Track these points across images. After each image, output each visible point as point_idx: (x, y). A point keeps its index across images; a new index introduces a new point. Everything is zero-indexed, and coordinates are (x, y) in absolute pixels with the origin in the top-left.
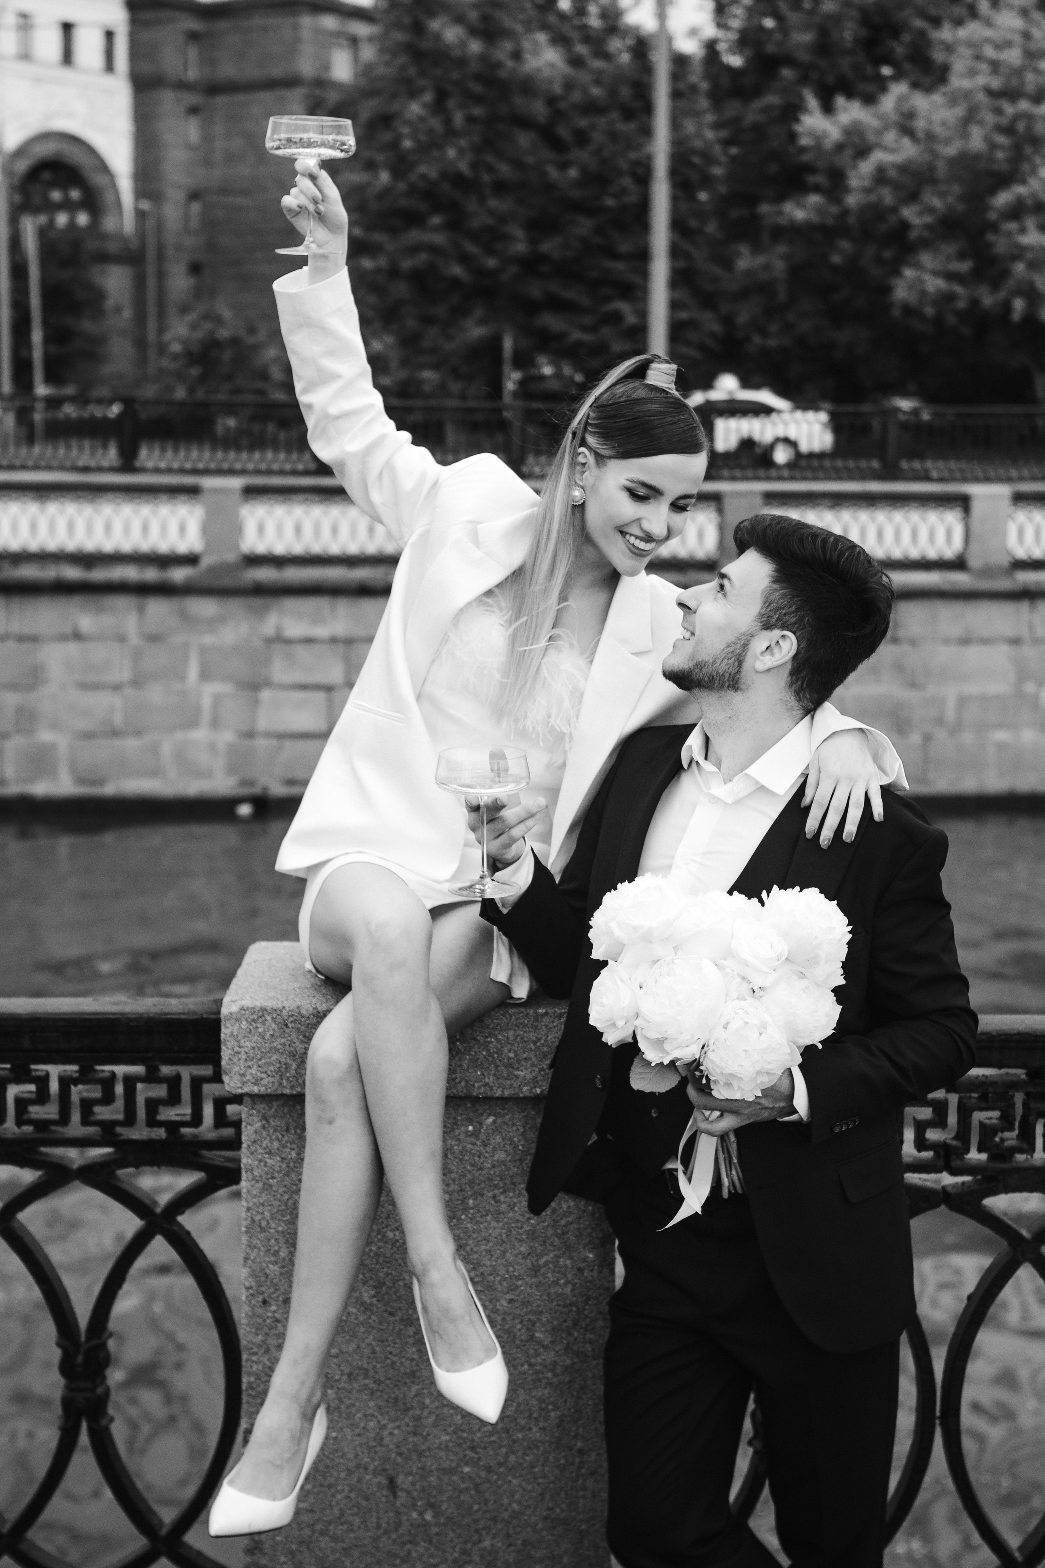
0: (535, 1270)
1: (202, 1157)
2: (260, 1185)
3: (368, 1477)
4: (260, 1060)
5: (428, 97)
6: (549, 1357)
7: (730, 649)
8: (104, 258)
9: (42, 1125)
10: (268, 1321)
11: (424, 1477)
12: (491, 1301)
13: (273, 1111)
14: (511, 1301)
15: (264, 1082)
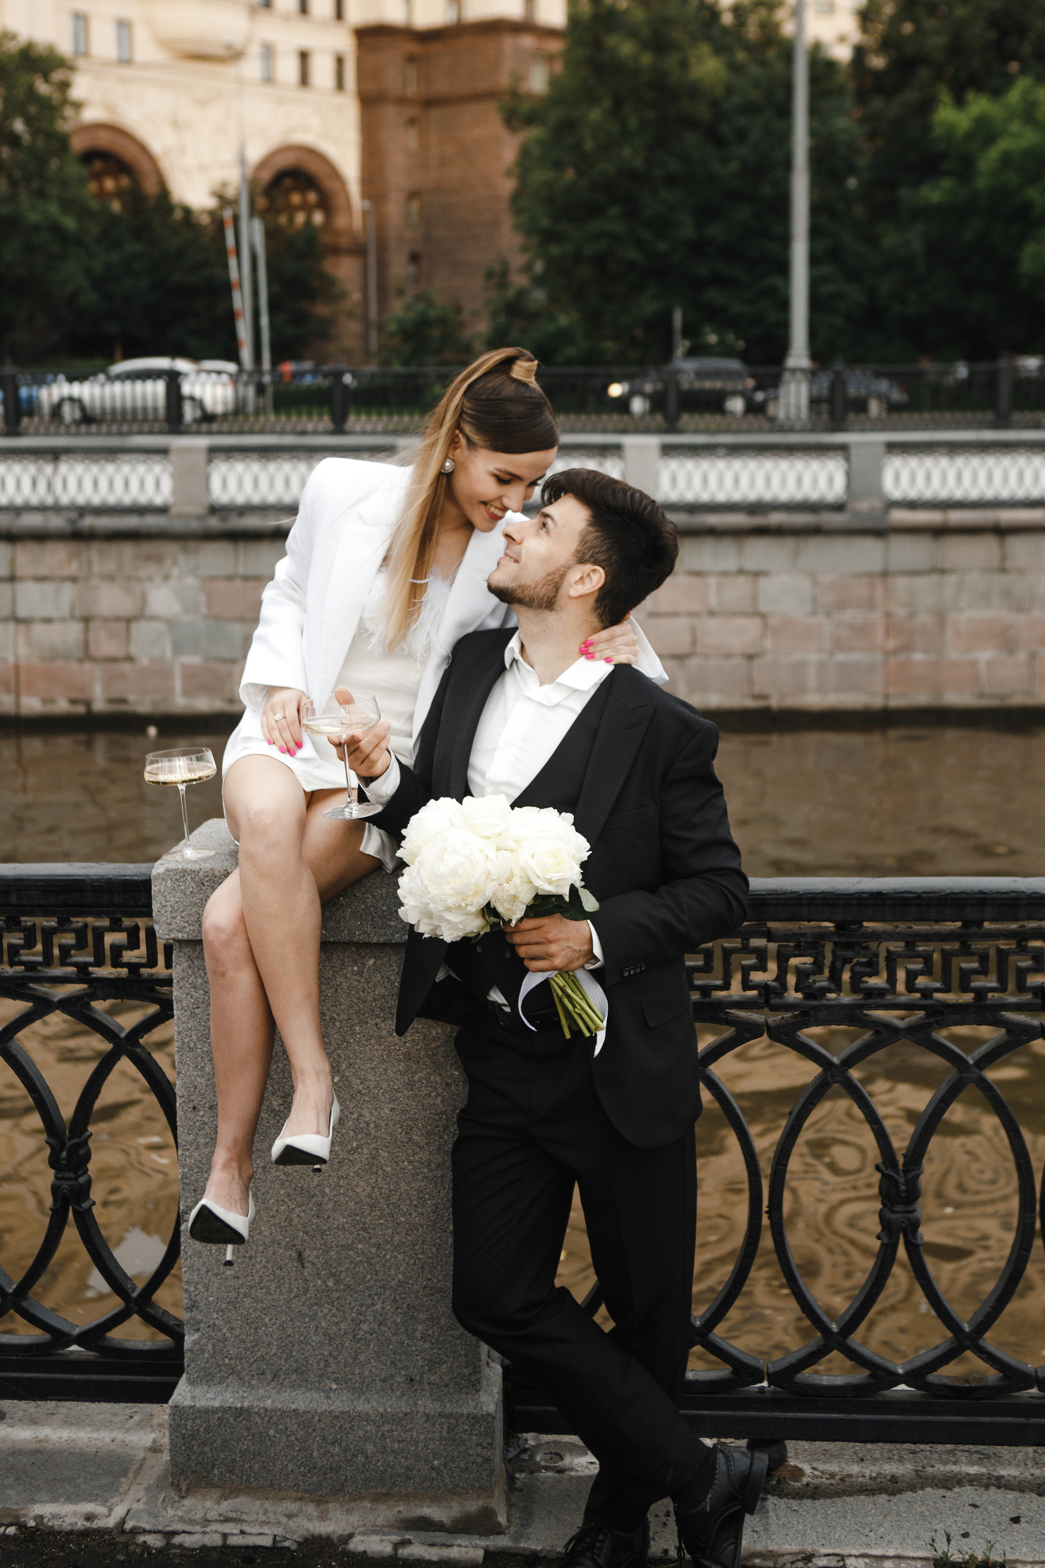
0: (411, 1085)
1: (156, 992)
2: (188, 1013)
3: (282, 1251)
5: (607, 103)
6: (424, 1156)
7: (550, 578)
8: (336, 251)
9: (31, 966)
10: (198, 1124)
11: (326, 1252)
12: (376, 1109)
13: (196, 953)
14: (392, 1109)
15: (187, 930)
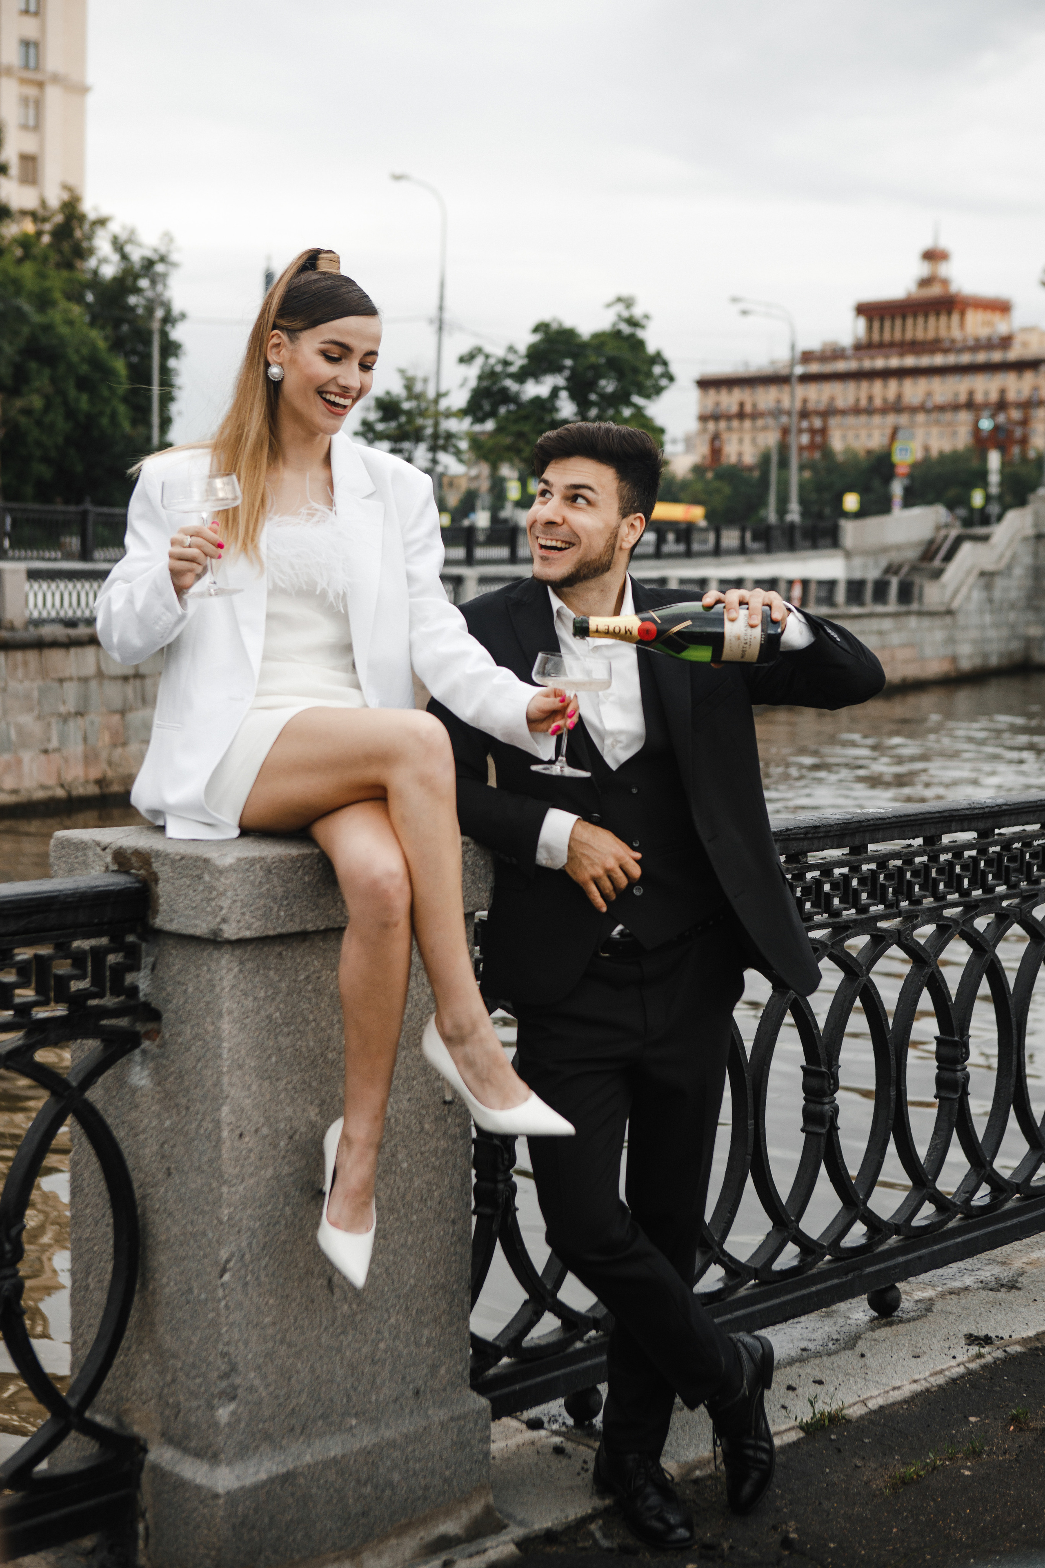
4: (251, 905)
10: (244, 1152)
15: (254, 926)
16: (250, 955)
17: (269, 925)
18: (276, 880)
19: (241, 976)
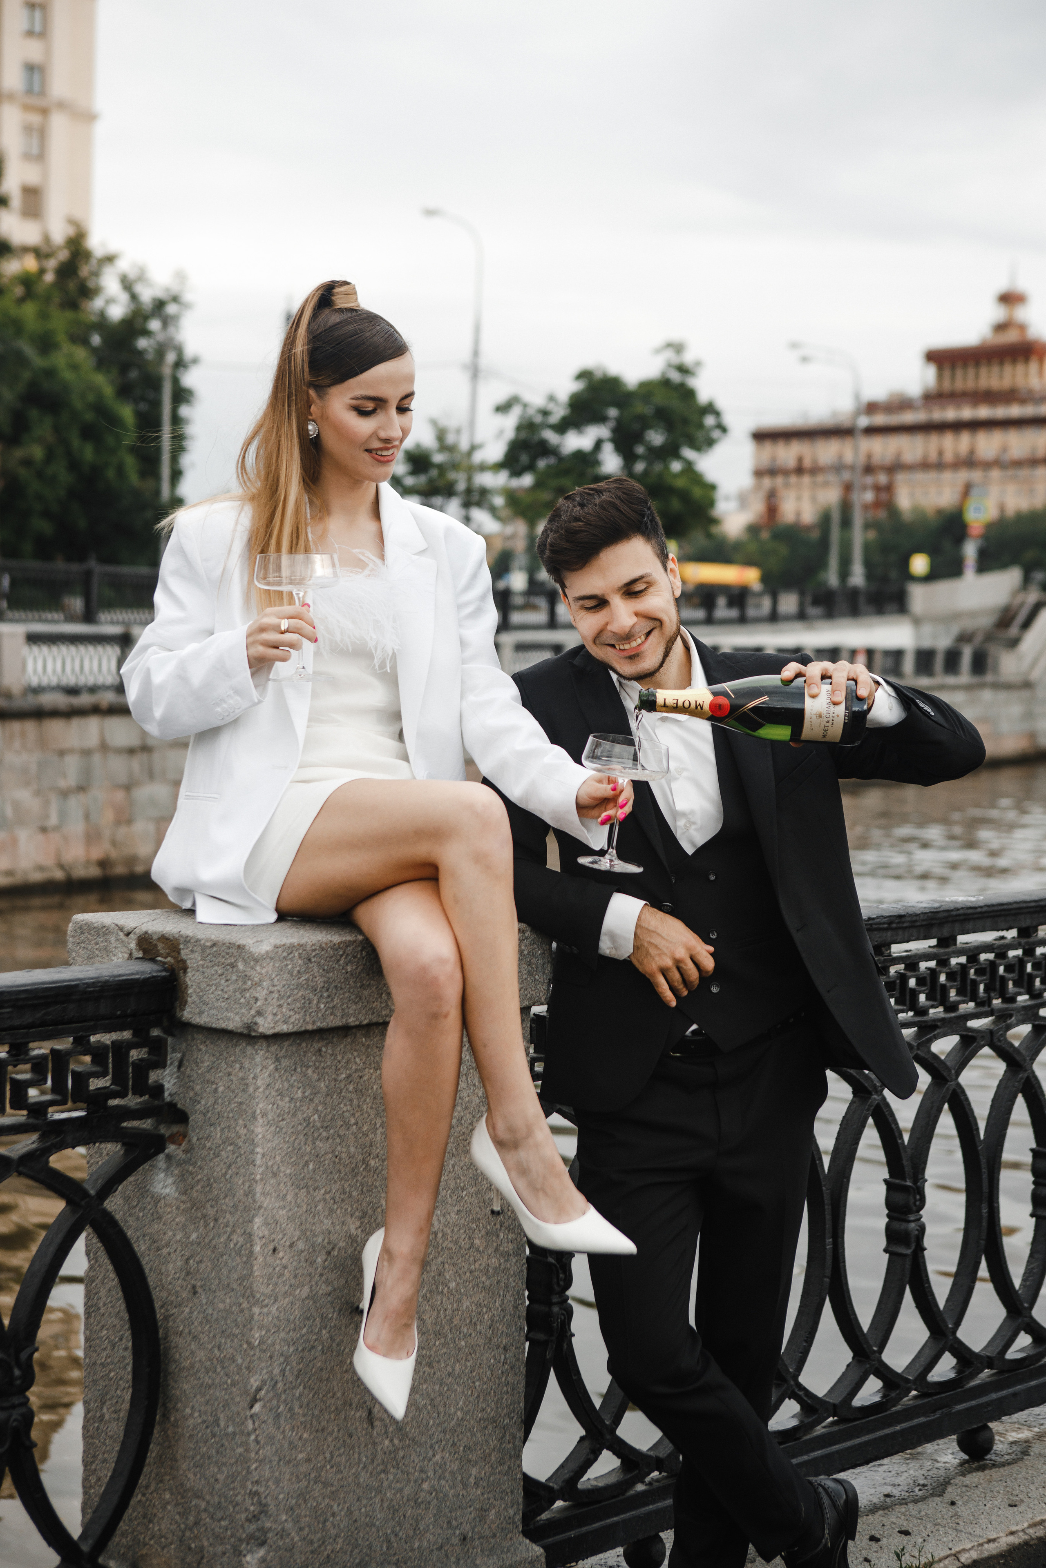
4: (289, 997)
6: (484, 1261)
10: (278, 1269)
15: (292, 1020)
16: (287, 1051)
17: (308, 1019)
18: (316, 969)
19: (277, 1075)
